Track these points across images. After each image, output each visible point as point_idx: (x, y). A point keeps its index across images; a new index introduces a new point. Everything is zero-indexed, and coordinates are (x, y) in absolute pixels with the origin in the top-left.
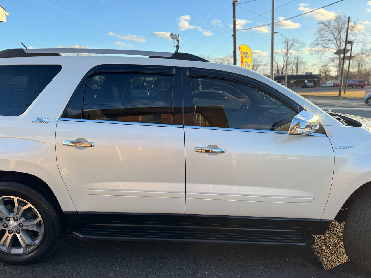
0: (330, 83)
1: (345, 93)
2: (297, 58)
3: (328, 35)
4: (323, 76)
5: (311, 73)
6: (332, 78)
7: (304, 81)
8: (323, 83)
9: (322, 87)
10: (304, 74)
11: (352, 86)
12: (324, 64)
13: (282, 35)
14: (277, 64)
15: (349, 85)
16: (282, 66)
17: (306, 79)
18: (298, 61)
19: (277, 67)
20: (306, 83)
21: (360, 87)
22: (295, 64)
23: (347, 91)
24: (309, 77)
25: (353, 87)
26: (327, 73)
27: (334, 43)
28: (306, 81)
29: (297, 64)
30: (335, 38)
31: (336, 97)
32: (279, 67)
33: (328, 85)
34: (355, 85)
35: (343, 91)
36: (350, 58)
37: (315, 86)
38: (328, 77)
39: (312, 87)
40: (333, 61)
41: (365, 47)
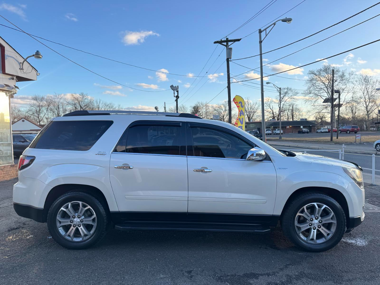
0: (325, 128)
1: (337, 138)
2: (292, 105)
3: (319, 85)
4: (319, 122)
5: (306, 119)
6: (327, 123)
7: (300, 127)
8: (318, 129)
9: (317, 132)
10: (299, 120)
11: (345, 132)
12: (318, 111)
13: (274, 85)
14: (273, 111)
15: (342, 131)
16: (278, 113)
17: (302, 125)
18: (293, 108)
19: (273, 113)
20: (301, 129)
21: (354, 133)
22: (290, 111)
23: (339, 136)
24: (305, 122)
25: (347, 133)
26: (323, 119)
27: (326, 92)
28: (302, 127)
29: (292, 110)
30: (327, 87)
31: (328, 142)
32: (274, 113)
33: (323, 131)
34: (348, 130)
35: (335, 136)
36: (339, 105)
37: (310, 131)
38: (324, 123)
39: (307, 133)
40: (326, 108)
41: (354, 95)
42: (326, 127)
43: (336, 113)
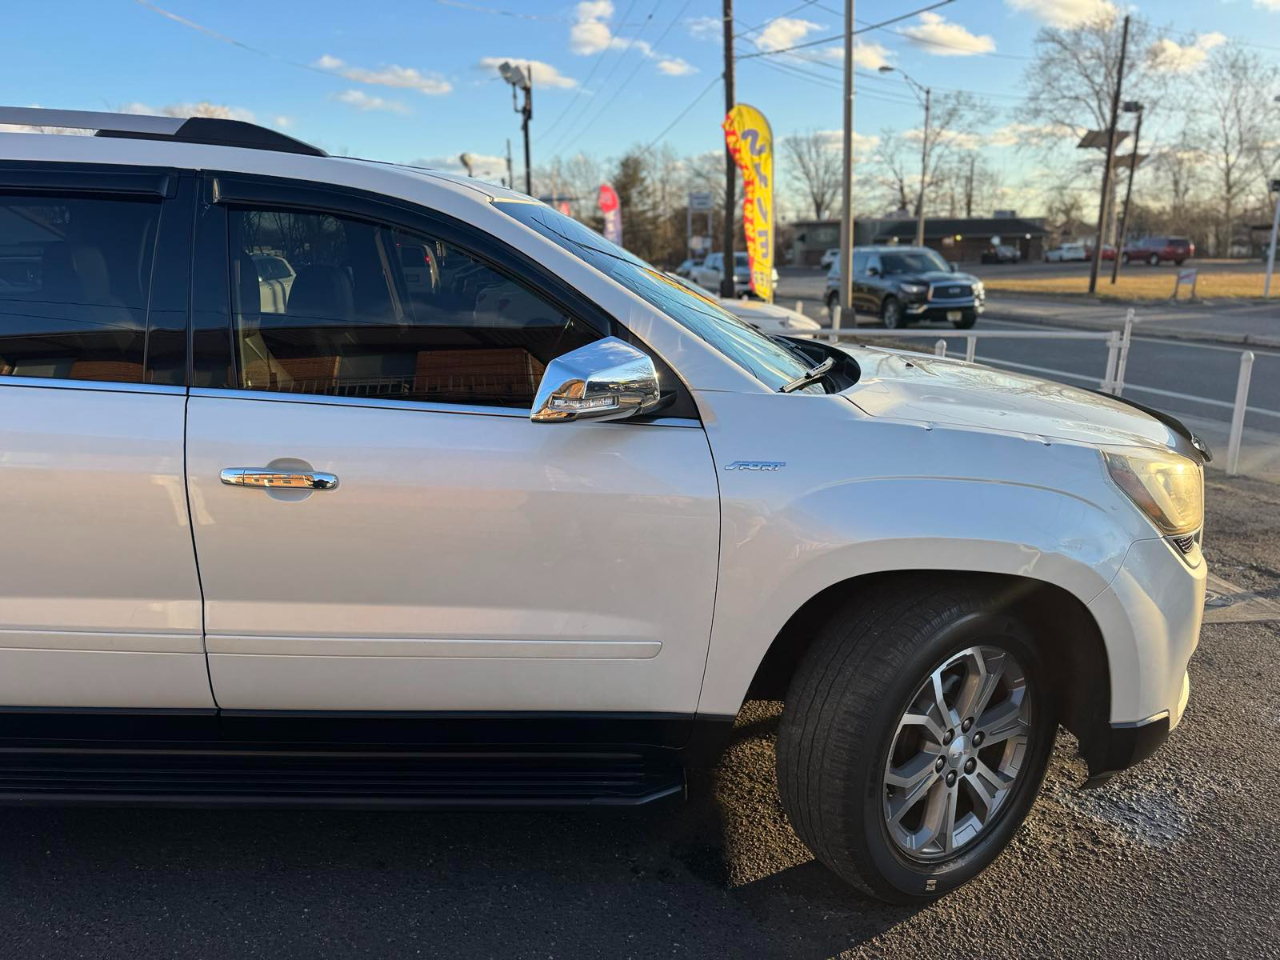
0: (1078, 247)
1: (1113, 281)
2: (968, 160)
3: (1071, 83)
4: (1058, 224)
5: (1013, 213)
6: (1084, 229)
7: (988, 240)
8: (1053, 248)
9: (1047, 261)
10: (989, 216)
11: (1141, 260)
12: (1057, 183)
13: (906, 77)
14: (901, 181)
15: (1131, 257)
16: (918, 187)
17: (996, 232)
18: (972, 171)
19: (902, 189)
20: (994, 247)
21: (1172, 263)
22: (963, 182)
23: (1123, 275)
24: (1009, 225)
25: (1148, 263)
26: (1074, 214)
27: (1094, 112)
28: (996, 241)
29: (970, 180)
30: (1097, 93)
31: (1080, 295)
32: (906, 190)
33: (1067, 255)
34: (1154, 254)
35: (1104, 275)
36: (1134, 160)
37: (1025, 257)
38: (1073, 228)
39: (1013, 261)
40: (1088, 171)
41: (1192, 125)
42: (1080, 243)
43: (1121, 191)
